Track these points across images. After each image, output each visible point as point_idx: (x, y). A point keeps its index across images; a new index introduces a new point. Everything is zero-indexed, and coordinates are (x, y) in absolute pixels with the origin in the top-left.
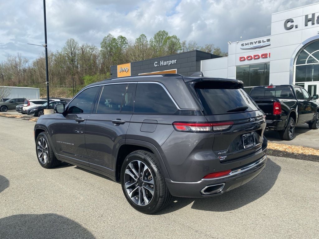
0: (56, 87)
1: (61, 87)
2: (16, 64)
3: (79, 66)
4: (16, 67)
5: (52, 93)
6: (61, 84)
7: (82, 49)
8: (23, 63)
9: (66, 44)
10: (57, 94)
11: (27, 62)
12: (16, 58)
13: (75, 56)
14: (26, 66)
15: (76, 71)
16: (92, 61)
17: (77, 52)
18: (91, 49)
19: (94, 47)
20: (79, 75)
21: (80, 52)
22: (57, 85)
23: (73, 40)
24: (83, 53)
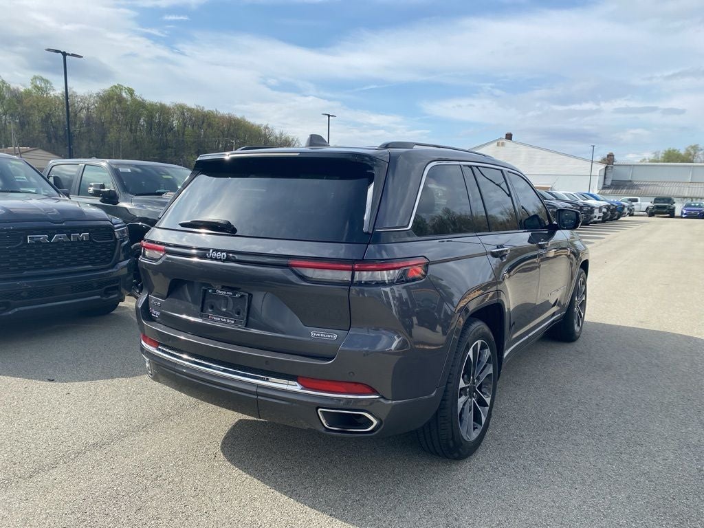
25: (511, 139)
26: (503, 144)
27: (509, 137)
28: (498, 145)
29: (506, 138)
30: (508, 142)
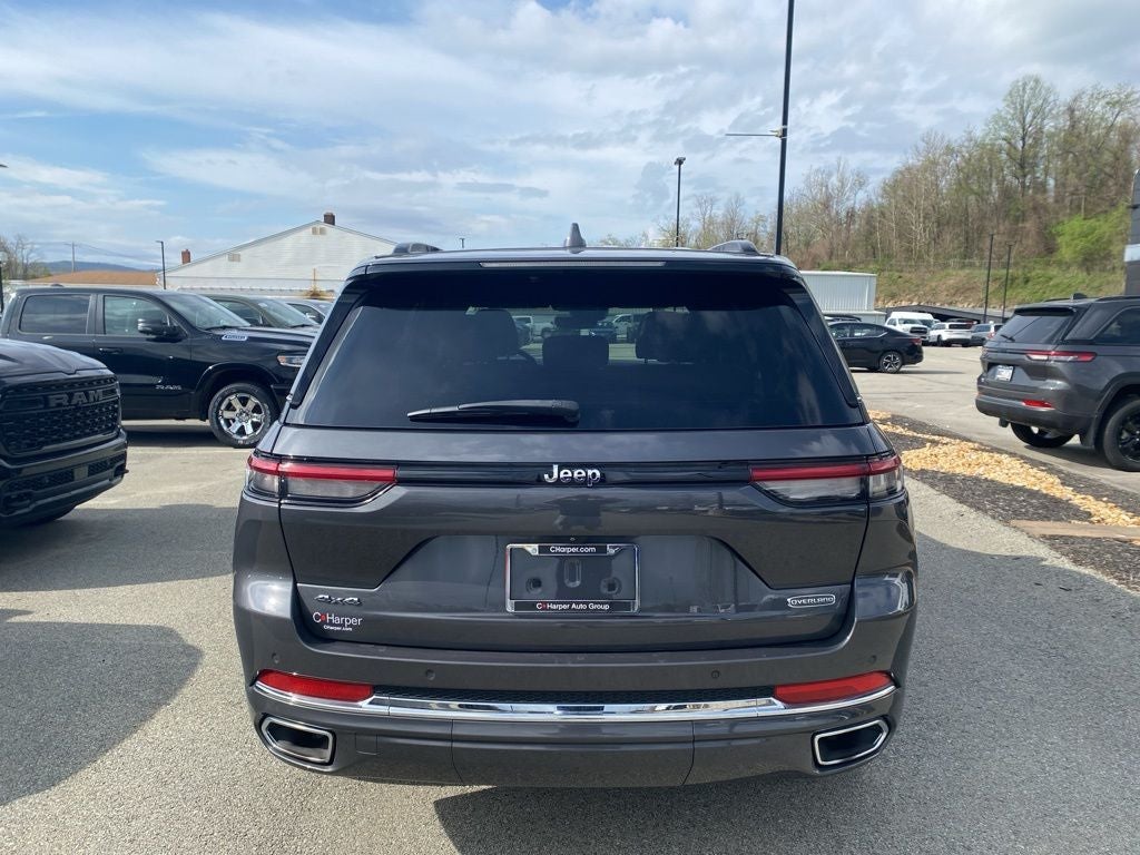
0: (946, 266)
1: (963, 267)
2: (829, 198)
3: (1051, 182)
4: (826, 206)
5: (927, 288)
6: (965, 257)
7: (1071, 110)
8: (851, 188)
9: (1005, 100)
10: (945, 293)
11: (861, 185)
12: (830, 175)
13: (1037, 141)
14: (858, 200)
15: (1031, 205)
16: (1107, 157)
17: (1049, 126)
18: (1112, 104)
19: (1127, 96)
20: (1040, 218)
21: (1064, 122)
22: (951, 262)
23: (1037, 81)
24: (1073, 126)
25: (333, 224)
26: (322, 232)
27: (330, 219)
28: (314, 231)
29: (326, 221)
30: (328, 227)
